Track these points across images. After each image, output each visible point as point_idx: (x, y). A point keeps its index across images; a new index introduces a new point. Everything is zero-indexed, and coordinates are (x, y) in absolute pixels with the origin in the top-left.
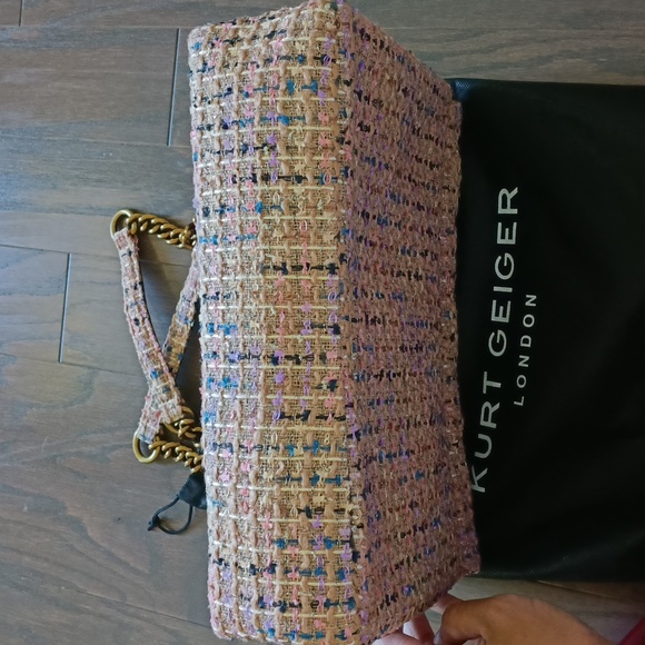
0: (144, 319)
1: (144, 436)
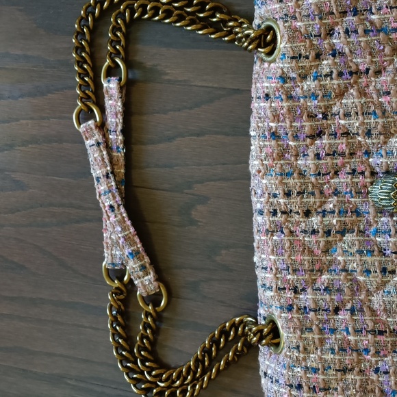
0: (119, 205)
1: (113, 264)
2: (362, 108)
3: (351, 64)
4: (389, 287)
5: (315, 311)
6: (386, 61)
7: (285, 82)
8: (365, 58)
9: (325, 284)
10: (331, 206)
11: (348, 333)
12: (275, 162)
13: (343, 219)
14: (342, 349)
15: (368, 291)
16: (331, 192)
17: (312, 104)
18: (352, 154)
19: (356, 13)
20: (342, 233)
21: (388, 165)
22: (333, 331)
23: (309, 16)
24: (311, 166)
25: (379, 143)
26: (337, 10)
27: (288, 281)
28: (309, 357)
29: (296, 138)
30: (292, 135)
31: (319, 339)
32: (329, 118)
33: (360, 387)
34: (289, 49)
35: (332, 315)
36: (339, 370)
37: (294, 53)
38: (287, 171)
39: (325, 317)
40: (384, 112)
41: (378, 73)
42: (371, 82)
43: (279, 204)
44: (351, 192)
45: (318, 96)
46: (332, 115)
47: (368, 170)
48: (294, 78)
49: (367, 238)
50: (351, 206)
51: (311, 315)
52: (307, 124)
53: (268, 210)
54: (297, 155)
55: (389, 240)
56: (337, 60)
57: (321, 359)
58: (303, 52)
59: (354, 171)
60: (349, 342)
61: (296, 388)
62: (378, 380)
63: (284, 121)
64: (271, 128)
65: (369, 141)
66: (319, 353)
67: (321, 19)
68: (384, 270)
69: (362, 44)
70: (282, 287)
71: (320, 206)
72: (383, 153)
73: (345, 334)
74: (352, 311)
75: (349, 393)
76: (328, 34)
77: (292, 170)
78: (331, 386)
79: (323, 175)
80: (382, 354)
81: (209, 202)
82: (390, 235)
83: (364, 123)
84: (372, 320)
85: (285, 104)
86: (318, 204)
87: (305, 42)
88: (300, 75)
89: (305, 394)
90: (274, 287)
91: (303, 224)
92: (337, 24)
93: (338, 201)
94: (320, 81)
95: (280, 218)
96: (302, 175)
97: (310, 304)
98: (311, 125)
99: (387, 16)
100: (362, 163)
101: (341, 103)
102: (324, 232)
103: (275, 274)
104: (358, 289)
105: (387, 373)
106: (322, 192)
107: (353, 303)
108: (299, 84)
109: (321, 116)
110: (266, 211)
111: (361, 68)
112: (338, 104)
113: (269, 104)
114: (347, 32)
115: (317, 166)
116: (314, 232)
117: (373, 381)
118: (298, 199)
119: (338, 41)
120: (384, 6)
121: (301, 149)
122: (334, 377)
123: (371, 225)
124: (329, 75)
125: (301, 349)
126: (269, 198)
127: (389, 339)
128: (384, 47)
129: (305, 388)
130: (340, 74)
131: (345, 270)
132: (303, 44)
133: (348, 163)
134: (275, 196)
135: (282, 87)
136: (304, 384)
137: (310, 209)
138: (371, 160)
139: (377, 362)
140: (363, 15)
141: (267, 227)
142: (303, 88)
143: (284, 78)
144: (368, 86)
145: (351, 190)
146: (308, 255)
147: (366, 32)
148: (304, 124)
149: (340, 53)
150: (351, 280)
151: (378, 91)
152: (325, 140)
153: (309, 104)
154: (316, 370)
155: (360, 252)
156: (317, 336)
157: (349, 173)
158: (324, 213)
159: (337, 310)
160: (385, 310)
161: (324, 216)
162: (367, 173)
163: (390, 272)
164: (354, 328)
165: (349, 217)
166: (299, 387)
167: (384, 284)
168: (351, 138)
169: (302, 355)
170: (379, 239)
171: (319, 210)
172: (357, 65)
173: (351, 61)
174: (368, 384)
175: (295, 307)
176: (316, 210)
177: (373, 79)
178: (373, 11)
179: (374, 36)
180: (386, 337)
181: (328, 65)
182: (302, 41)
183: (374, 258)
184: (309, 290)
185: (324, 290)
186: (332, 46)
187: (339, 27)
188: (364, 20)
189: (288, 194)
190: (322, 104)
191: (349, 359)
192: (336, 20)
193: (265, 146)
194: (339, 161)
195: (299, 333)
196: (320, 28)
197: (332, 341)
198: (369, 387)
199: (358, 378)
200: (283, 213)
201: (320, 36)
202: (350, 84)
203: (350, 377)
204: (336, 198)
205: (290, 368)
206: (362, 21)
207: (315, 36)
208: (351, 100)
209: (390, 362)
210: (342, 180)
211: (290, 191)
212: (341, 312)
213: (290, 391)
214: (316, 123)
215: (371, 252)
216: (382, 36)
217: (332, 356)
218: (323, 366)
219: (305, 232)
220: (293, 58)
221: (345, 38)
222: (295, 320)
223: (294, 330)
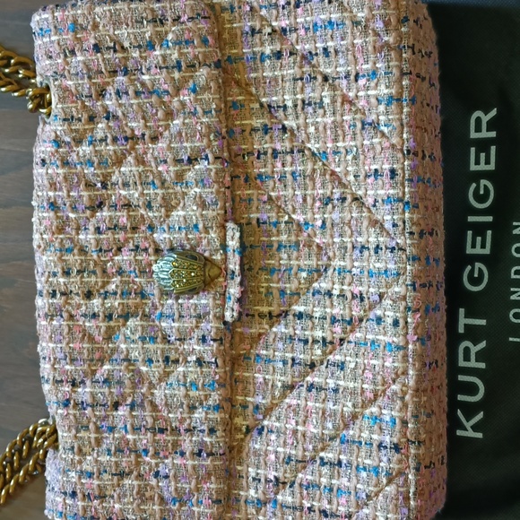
2: (140, 177)
3: (126, 129)
4: (172, 379)
5: (92, 406)
6: (161, 126)
7: (59, 146)
8: (139, 122)
9: (105, 376)
10: (113, 287)
11: (126, 431)
12: (55, 236)
13: (125, 301)
14: (119, 450)
15: (150, 383)
16: (114, 270)
17: (89, 171)
18: (134, 229)
19: (126, 72)
20: (126, 317)
21: (171, 241)
22: (112, 429)
23: (77, 74)
24: (92, 241)
25: (161, 217)
26: (106, 69)
27: (66, 372)
28: (85, 459)
29: (74, 209)
30: (71, 206)
31: (96, 438)
32: (109, 187)
33: (138, 493)
34: (60, 110)
35: (111, 410)
36: (115, 475)
37: (66, 115)
38: (67, 246)
39: (103, 413)
40: (163, 182)
41: (154, 139)
42: (148, 148)
43: (59, 284)
44: (135, 271)
45: (94, 163)
46: (112, 184)
47: (152, 246)
48: (69, 143)
49: (151, 323)
50: (135, 287)
51: (88, 411)
52: (85, 194)
53: (48, 291)
54: (78, 229)
55: (173, 325)
56: (111, 124)
57: (96, 461)
58: (75, 114)
59: (137, 247)
60: (127, 442)
61: (70, 495)
62: (158, 486)
63: (61, 189)
64: (49, 199)
65: (151, 214)
66: (95, 455)
67: (90, 78)
68: (167, 359)
69: (134, 107)
70: (59, 379)
71: (103, 287)
72: (165, 227)
73: (124, 432)
74: (132, 407)
75: (126, 500)
76: (100, 95)
77: (73, 245)
78: (107, 493)
79: (105, 251)
80: (161, 455)
81: (16, 285)
82: (173, 320)
83: (143, 194)
84: (152, 416)
85: (60, 171)
86: (100, 284)
87: (77, 103)
88: (74, 140)
89: (79, 503)
90: (52, 378)
91: (84, 308)
92: (108, 84)
93: (121, 282)
94: (94, 146)
95: (59, 300)
96: (83, 251)
97: (88, 399)
98: (89, 196)
99: (157, 77)
100: (146, 238)
101: (120, 172)
102: (105, 316)
103: (53, 365)
104: (139, 381)
105: (167, 477)
106: (104, 271)
107: (134, 397)
108: (75, 149)
109: (99, 185)
110: (45, 292)
111: (136, 133)
112: (117, 172)
113: (45, 171)
114: (118, 93)
115: (98, 241)
116: (95, 316)
117: (152, 488)
118: (78, 278)
119: (110, 102)
120: (154, 66)
121: (82, 222)
122: (110, 483)
123: (156, 309)
124: (103, 140)
125: (76, 450)
126: (49, 277)
127: (169, 438)
128: (157, 110)
129: (80, 495)
130: (115, 140)
131: (127, 359)
132: (74, 105)
133: (132, 238)
134: (55, 275)
135: (57, 151)
136: (78, 491)
137: (91, 289)
138: (155, 235)
139: (157, 465)
140: (134, 75)
141: (46, 310)
142: (78, 153)
143: (58, 142)
144: (145, 153)
145: (135, 269)
146: (89, 342)
147: (137, 94)
148: (82, 193)
149: (113, 116)
150: (133, 371)
151: (156, 159)
152: (106, 213)
153: (86, 171)
154: (90, 475)
155: (143, 339)
156: (93, 436)
157: (132, 250)
158: (106, 296)
159: (116, 406)
160: (166, 405)
161: (105, 298)
162: (150, 250)
163: (172, 361)
164: (132, 425)
165: (133, 299)
166: (74, 494)
167: (167, 374)
168: (133, 211)
169: (77, 458)
170: (163, 324)
171: (102, 291)
172: (133, 130)
173: (127, 125)
174: (147, 491)
175: (72, 402)
176: (98, 291)
177: (150, 145)
178: (144, 71)
179: (146, 98)
180: (167, 435)
181: (102, 129)
182: (73, 102)
183: (156, 345)
184: (88, 383)
185: (103, 382)
186: (105, 108)
187: (111, 87)
188: (135, 80)
189: (67, 273)
190: (98, 172)
191: (126, 461)
192: (107, 80)
193: (44, 218)
194: (121, 236)
195: (74, 431)
196: (90, 88)
197: (109, 441)
198: (148, 494)
199: (135, 483)
200: (63, 294)
201: (91, 96)
202: (126, 150)
203: (127, 482)
204: (119, 277)
205: (65, 472)
206: (132, 81)
207: (86, 97)
208: (129, 168)
209: (170, 465)
210: (125, 258)
211: (69, 269)
212: (120, 408)
213: (64, 499)
214: (96, 193)
215: (154, 339)
216: (154, 99)
217: (108, 457)
218: (99, 470)
219: (85, 315)
220: (64, 120)
221: (117, 100)
222: (71, 417)
223: (69, 428)
